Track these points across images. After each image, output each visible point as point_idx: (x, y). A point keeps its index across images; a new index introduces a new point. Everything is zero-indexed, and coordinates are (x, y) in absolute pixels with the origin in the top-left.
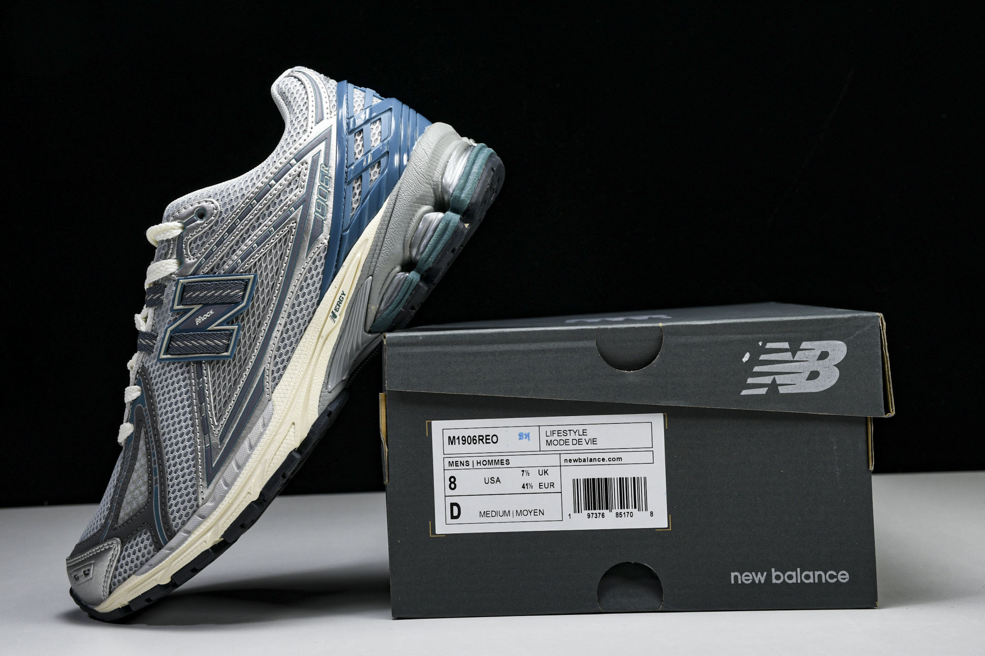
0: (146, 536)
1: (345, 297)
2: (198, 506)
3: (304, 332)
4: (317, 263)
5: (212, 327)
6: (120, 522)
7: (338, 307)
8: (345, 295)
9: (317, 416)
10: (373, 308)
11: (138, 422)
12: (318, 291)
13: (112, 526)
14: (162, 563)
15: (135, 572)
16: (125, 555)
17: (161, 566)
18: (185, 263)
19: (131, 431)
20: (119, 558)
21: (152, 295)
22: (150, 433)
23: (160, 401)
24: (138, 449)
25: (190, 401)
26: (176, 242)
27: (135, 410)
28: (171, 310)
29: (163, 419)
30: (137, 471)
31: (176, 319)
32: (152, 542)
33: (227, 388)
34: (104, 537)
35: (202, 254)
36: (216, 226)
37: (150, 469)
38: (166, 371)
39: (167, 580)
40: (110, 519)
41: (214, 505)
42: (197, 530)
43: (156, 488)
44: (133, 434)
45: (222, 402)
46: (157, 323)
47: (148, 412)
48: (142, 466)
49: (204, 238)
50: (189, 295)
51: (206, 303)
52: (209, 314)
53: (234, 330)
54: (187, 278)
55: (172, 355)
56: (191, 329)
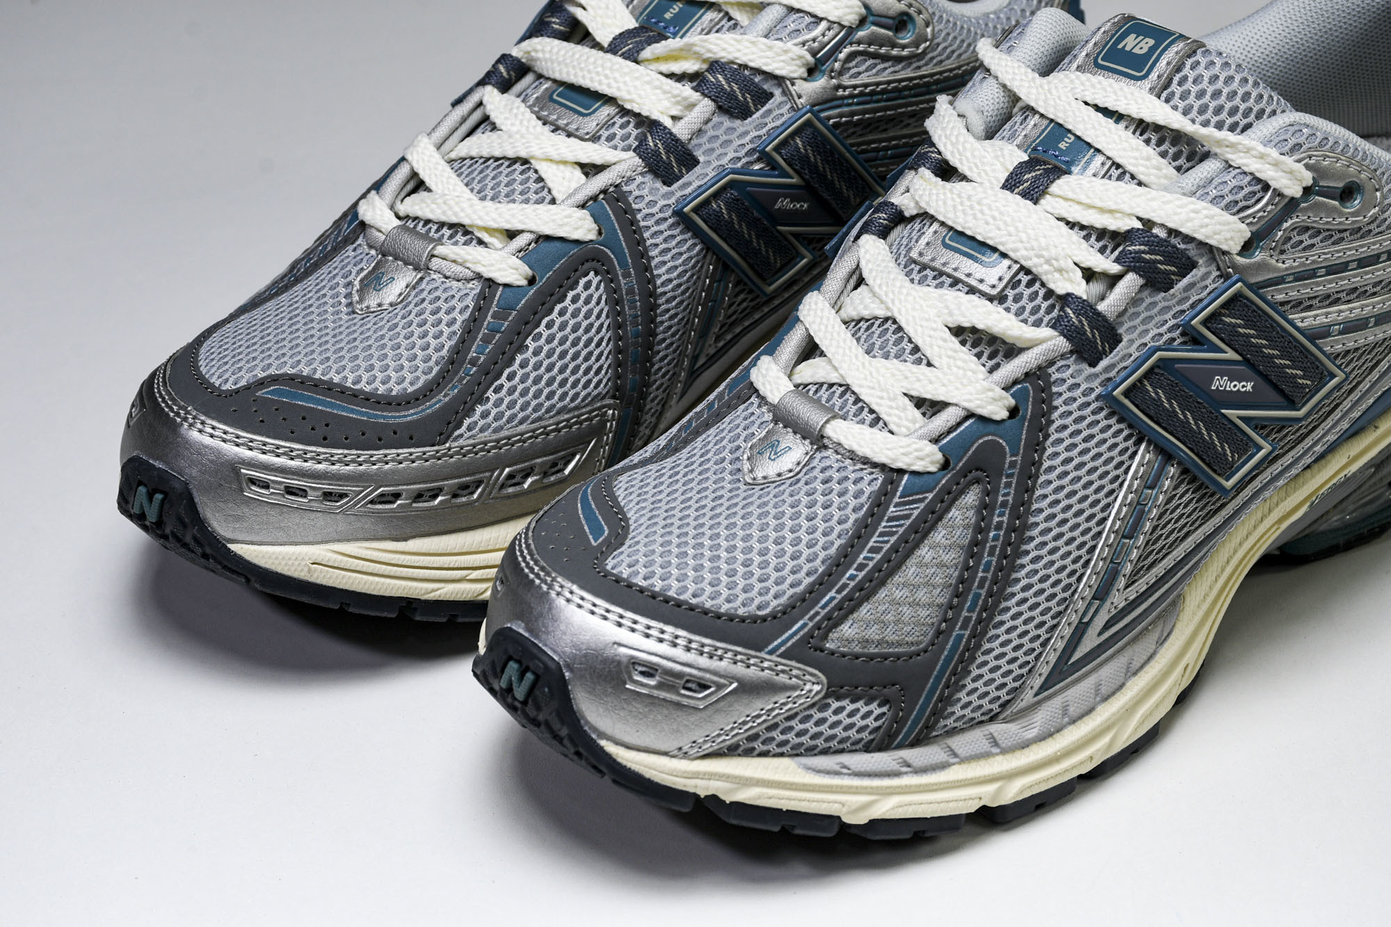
0: (879, 711)
1: (1342, 482)
2: (993, 718)
5: (1232, 414)
6: (833, 644)
8: (1345, 479)
11: (974, 467)
14: (877, 782)
15: (797, 755)
16: (811, 716)
17: (872, 788)
18: (1259, 256)
19: (933, 469)
20: (796, 714)
21: (1158, 258)
22: (1000, 519)
23: (1051, 469)
24: (940, 519)
25: (1105, 514)
26: (1280, 207)
27: (981, 441)
28: (1174, 317)
29: (1041, 511)
30: (920, 565)
31: (1178, 341)
32: (879, 727)
33: (1172, 538)
34: (783, 649)
35: (1296, 264)
36: (1351, 235)
37: (961, 587)
38: (1098, 422)
39: (861, 819)
40: (811, 619)
41: (1027, 740)
42: (974, 764)
43: (960, 637)
44: (941, 480)
45: (1150, 559)
46: (1128, 314)
47: (1016, 471)
48: (941, 565)
49: (1319, 239)
50: (1233, 321)
51: (1252, 363)
52: (1243, 386)
53: (1260, 448)
54: (1250, 286)
55: (1137, 406)
56: (1197, 386)
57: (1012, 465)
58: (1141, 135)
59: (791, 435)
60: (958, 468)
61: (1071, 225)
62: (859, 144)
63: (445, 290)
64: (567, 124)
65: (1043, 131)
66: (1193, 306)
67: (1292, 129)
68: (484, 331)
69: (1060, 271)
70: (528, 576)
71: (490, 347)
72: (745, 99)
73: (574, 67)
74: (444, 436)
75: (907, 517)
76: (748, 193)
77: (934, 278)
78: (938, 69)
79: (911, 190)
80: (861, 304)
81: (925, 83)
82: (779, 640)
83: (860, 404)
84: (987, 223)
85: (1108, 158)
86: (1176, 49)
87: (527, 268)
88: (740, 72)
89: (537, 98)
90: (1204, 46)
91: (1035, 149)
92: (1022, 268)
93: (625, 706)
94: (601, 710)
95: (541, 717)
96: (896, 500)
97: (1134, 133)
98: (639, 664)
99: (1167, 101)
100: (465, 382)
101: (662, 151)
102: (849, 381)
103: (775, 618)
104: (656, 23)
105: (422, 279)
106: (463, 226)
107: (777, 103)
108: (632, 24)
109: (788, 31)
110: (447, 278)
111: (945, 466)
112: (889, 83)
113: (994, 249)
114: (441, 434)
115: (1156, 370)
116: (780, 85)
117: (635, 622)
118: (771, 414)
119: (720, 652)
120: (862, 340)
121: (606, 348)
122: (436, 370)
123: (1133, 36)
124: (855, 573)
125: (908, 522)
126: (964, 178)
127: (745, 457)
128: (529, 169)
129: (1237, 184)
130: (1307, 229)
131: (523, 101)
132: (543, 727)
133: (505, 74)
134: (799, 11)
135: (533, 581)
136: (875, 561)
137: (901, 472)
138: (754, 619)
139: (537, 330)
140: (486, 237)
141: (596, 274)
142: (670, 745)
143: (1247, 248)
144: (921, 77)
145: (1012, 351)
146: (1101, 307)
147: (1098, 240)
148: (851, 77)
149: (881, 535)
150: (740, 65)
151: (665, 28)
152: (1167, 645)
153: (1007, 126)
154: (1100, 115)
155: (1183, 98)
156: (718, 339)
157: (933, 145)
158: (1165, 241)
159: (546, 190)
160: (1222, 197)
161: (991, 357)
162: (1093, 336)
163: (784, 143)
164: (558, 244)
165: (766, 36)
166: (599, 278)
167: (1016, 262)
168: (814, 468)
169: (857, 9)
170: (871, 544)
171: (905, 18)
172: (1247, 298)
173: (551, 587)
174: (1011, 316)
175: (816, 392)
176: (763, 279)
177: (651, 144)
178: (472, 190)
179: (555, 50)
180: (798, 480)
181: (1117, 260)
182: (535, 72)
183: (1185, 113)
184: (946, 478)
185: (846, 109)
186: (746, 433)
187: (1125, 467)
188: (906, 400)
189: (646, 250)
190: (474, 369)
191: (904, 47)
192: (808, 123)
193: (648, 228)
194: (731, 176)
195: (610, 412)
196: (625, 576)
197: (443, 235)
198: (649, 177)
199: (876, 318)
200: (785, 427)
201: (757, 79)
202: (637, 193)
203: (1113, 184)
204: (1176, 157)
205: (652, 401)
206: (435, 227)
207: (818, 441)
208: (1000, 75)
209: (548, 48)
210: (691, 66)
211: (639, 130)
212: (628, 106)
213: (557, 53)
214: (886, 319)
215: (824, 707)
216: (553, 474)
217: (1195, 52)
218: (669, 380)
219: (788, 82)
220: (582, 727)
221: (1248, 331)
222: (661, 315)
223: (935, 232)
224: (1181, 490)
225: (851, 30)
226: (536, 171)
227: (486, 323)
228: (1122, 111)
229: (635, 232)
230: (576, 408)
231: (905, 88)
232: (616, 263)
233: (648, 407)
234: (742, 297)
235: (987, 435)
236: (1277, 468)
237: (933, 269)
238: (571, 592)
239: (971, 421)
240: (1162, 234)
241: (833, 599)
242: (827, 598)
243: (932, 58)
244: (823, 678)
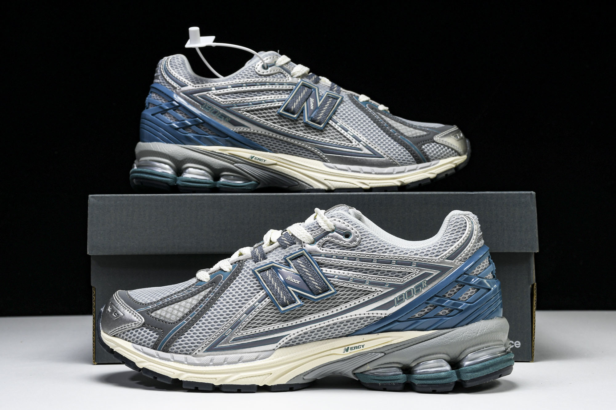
0: (155, 336)
1: (362, 348)
2: (190, 354)
3: (326, 339)
4: (369, 319)
5: (290, 288)
6: (153, 314)
7: (353, 348)
8: (363, 347)
9: (285, 383)
10: (368, 367)
11: (214, 282)
12: (354, 331)
13: (149, 310)
15: (133, 343)
17: (146, 358)
18: (314, 246)
20: (135, 329)
21: (285, 239)
22: (211, 296)
24: (199, 293)
26: (323, 232)
27: (218, 275)
28: (284, 256)
30: (186, 302)
31: (282, 263)
32: (154, 341)
33: (264, 322)
34: (140, 311)
35: (326, 252)
36: (347, 248)
37: (192, 310)
40: (153, 307)
41: (197, 364)
42: (178, 364)
43: (184, 323)
44: (205, 283)
45: (254, 325)
48: (191, 303)
49: (336, 247)
50: (300, 262)
51: (301, 276)
52: (296, 281)
53: (297, 302)
54: (307, 253)
55: (261, 276)
60: (210, 281)
66: (289, 254)
75: (192, 290)
96: (193, 286)
103: (146, 304)
115: (272, 269)
119: (126, 308)
124: (169, 299)
125: (190, 292)
130: (332, 242)
136: (176, 297)
142: (108, 331)
143: (313, 243)
149: (183, 293)
162: (258, 255)
170: (179, 294)
172: (306, 256)
187: (254, 294)
215: (143, 330)
221: (303, 266)
224: (269, 307)
239: (220, 271)
241: (160, 303)
244: (144, 320)
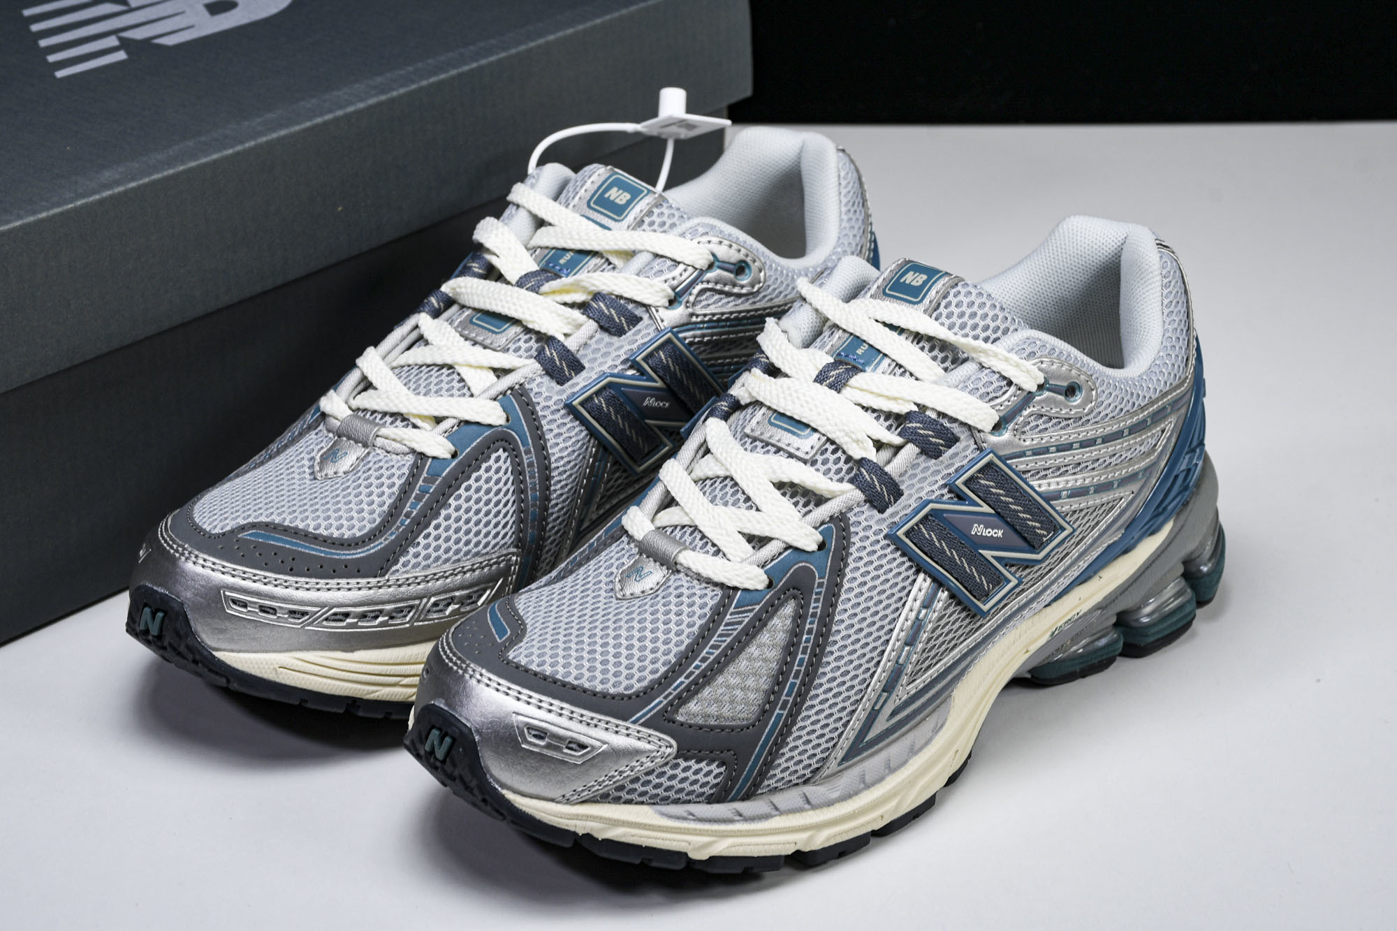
0: (717, 771)
2: (806, 782)
5: (987, 554)
6: (682, 718)
11: (791, 586)
14: (715, 827)
15: (654, 804)
16: (665, 773)
17: (712, 831)
18: (1006, 436)
19: (761, 587)
20: (653, 771)
21: (930, 433)
22: (811, 626)
23: (851, 589)
24: (765, 625)
25: (892, 626)
26: (1020, 398)
27: (796, 567)
28: (943, 478)
29: (843, 621)
30: (750, 659)
31: (946, 497)
32: (718, 784)
33: (944, 647)
34: (643, 720)
35: (1034, 442)
36: (1074, 422)
37: (780, 678)
38: (886, 555)
39: (703, 855)
40: (665, 698)
41: (832, 799)
42: (791, 817)
43: (780, 716)
44: (766, 596)
45: (927, 663)
46: (907, 475)
47: (823, 590)
48: (765, 660)
49: (1050, 424)
50: (987, 483)
51: (1002, 515)
52: (995, 533)
53: (1009, 581)
54: (999, 458)
55: (915, 544)
56: (960, 531)
57: (820, 585)
58: (917, 344)
59: (652, 563)
60: (779, 587)
61: (866, 409)
62: (708, 360)
63: (387, 462)
64: (484, 340)
65: (845, 341)
66: (957, 471)
67: (1028, 341)
68: (417, 491)
69: (857, 441)
70: (448, 665)
71: (421, 504)
72: (621, 321)
73: (489, 298)
74: (383, 571)
75: (740, 623)
76: (623, 393)
77: (763, 447)
78: (769, 305)
79: (746, 385)
80: (707, 467)
81: (759, 315)
82: (641, 713)
83: (705, 540)
84: (802, 406)
85: (893, 360)
86: (942, 283)
87: (450, 445)
88: (616, 300)
89: (460, 322)
90: (963, 280)
91: (839, 354)
92: (828, 440)
93: (522, 761)
94: (503, 765)
95: (456, 773)
96: (732, 610)
97: (912, 342)
98: (533, 729)
99: (937, 319)
100: (401, 530)
101: (556, 358)
102: (697, 523)
103: (638, 696)
104: (553, 267)
105: (369, 453)
106: (402, 415)
107: (645, 325)
108: (534, 267)
109: (653, 272)
110: (388, 452)
111: (770, 586)
112: (731, 313)
113: (807, 426)
114: (382, 569)
115: (930, 518)
116: (648, 311)
117: (530, 697)
118: (637, 549)
119: (594, 722)
120: (707, 494)
121: (511, 508)
122: (378, 520)
123: (912, 273)
124: (699, 664)
125: (740, 627)
126: (786, 376)
127: (617, 580)
128: (453, 372)
129: (988, 380)
130: (1042, 416)
131: (450, 324)
132: (457, 781)
133: (436, 305)
134: (662, 256)
135: (452, 668)
136: (715, 655)
137: (736, 589)
138: (622, 696)
139: (458, 492)
140: (419, 422)
141: (505, 450)
142: (556, 794)
143: (997, 428)
144: (757, 310)
145: (820, 500)
146: (887, 469)
147: (886, 420)
148: (702, 307)
149: (720, 636)
150: (617, 296)
151: (560, 270)
152: (940, 734)
153: (819, 340)
154: (887, 329)
155: (948, 317)
156: (598, 508)
157: (763, 352)
158: (935, 420)
159: (466, 388)
160: (977, 389)
161: (805, 505)
162: (881, 489)
163: (651, 355)
164: (475, 428)
165: (638, 274)
166: (506, 454)
167: (824, 435)
168: (669, 587)
169: (706, 256)
170: (712, 642)
171: (743, 264)
172: (997, 466)
173: (465, 671)
174: (820, 474)
175: (672, 532)
176: (635, 462)
177: (548, 353)
178: (409, 388)
179: (475, 286)
180: (657, 596)
181: (900, 434)
182: (459, 304)
183: (950, 328)
184: (770, 594)
185: (698, 332)
186: (618, 562)
187: (906, 591)
188: (740, 536)
189: (543, 434)
190: (408, 521)
191: (742, 287)
192: (669, 341)
193: (545, 416)
194: (609, 379)
195: (514, 558)
196: (523, 664)
197: (386, 422)
198: (547, 379)
199: (718, 477)
200: (648, 557)
201: (630, 306)
202: (536, 390)
203: (898, 378)
204: (944, 360)
205: (547, 552)
206: (380, 416)
207: (673, 567)
208: (813, 302)
209: (470, 285)
210: (580, 297)
211: (539, 344)
212: (530, 326)
213: (477, 288)
214: (726, 478)
215: (676, 766)
216: (468, 605)
217: (957, 285)
218: (560, 536)
219: (653, 309)
220: (487, 779)
221: (998, 491)
222: (555, 485)
223: (764, 414)
224: (950, 611)
225: (702, 272)
226: (459, 374)
227: (418, 486)
228: (903, 326)
229: (535, 420)
230: (487, 553)
231: (744, 318)
232: (520, 443)
233: (543, 557)
234: (617, 474)
235: (801, 562)
236: (1022, 599)
237: (762, 441)
238: (481, 675)
239: (789, 551)
240: (933, 416)
241: (682, 683)
242: (678, 682)
243: (765, 296)
244: (674, 743)
